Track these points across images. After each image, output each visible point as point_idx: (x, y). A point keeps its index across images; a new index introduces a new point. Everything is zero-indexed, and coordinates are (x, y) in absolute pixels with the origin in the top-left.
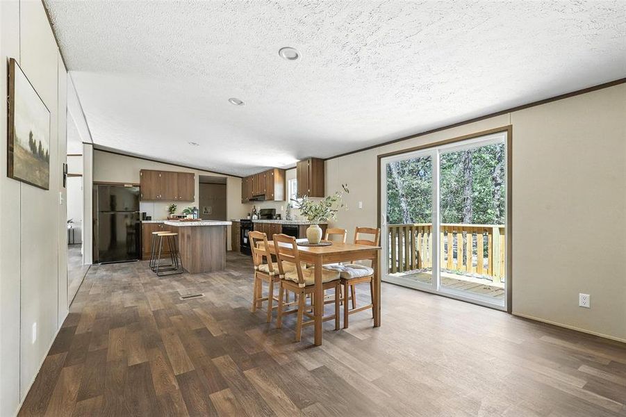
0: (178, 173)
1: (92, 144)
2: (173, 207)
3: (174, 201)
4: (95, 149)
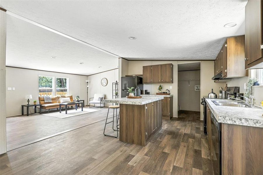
0: (161, 65)
1: (122, 58)
2: (160, 86)
3: (159, 83)
4: (128, 60)
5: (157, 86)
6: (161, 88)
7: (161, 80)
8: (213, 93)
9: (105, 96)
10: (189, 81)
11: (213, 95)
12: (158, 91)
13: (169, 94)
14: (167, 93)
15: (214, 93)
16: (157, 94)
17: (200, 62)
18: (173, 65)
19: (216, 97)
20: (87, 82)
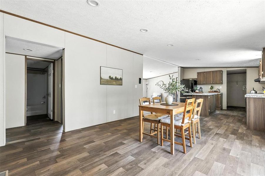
0: (213, 72)
1: (181, 67)
2: (212, 87)
3: (211, 84)
4: (184, 68)
5: (210, 86)
6: (212, 88)
7: (213, 82)
8: (253, 90)
9: (162, 94)
10: (237, 82)
11: (253, 91)
12: (210, 90)
13: (220, 92)
14: (217, 91)
15: (255, 91)
16: (209, 92)
17: (247, 68)
18: (222, 71)
19: (256, 93)
20: (147, 84)
